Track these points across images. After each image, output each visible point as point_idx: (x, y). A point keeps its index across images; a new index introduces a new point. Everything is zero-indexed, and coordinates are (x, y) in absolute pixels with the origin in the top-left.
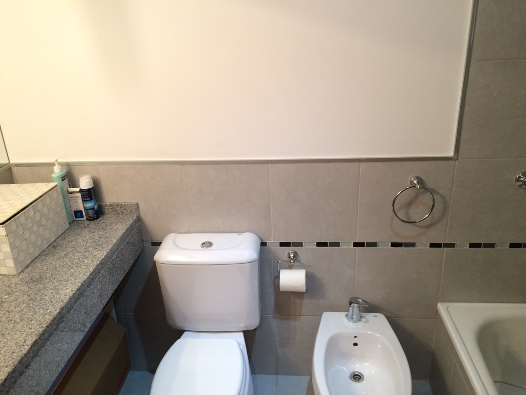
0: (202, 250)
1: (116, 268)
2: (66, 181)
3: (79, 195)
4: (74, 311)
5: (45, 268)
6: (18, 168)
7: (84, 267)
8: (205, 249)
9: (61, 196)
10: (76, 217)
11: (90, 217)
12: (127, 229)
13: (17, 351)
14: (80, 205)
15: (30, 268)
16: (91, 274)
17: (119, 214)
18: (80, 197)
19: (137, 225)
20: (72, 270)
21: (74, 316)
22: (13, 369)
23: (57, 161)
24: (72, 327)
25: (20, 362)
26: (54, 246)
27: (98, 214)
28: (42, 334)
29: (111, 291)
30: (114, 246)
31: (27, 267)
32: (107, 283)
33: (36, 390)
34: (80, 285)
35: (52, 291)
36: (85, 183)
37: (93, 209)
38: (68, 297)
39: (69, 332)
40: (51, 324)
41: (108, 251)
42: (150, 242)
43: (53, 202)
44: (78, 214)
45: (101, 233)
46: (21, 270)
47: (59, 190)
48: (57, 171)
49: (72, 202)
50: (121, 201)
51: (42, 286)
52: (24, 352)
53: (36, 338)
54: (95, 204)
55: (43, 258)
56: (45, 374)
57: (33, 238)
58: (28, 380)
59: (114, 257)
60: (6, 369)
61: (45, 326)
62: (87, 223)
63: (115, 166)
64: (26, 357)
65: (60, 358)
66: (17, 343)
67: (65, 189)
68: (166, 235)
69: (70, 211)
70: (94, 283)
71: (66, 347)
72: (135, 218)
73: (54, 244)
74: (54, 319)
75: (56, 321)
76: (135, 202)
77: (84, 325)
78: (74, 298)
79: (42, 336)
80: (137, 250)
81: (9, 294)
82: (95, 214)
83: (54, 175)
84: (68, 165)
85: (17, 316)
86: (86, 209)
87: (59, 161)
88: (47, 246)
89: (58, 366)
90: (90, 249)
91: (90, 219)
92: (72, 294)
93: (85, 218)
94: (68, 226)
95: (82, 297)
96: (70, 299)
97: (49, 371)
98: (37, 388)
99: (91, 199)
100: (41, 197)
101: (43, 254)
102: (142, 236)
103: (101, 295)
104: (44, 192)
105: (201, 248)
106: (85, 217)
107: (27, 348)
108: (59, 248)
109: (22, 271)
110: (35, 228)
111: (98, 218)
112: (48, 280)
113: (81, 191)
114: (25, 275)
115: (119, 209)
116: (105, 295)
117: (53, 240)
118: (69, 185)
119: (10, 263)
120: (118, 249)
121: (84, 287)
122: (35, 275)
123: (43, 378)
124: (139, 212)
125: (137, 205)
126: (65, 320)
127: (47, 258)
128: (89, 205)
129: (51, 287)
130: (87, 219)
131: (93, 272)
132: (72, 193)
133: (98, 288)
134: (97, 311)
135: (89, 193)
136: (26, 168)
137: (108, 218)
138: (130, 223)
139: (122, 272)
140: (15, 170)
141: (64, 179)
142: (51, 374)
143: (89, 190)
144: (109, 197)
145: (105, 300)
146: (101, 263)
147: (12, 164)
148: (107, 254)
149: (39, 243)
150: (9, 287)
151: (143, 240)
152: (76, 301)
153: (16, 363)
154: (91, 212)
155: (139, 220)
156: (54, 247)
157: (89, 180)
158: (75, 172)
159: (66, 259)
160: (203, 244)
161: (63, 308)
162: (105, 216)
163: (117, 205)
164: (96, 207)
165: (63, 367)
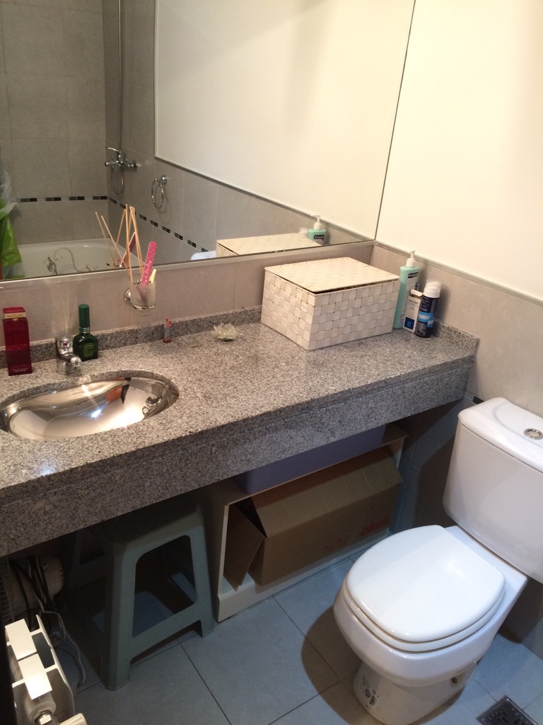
0: (524, 438)
1: (404, 397)
2: (414, 280)
3: (419, 301)
4: (326, 411)
5: (335, 357)
6: (380, 248)
7: (366, 376)
8: (528, 438)
9: (396, 294)
10: (406, 326)
11: (418, 332)
12: (445, 364)
13: (250, 410)
14: (415, 313)
15: (323, 351)
16: (367, 386)
17: (453, 343)
18: (419, 305)
19: (466, 366)
20: (353, 373)
21: (324, 416)
22: (235, 422)
23: (413, 252)
24: (317, 426)
25: (244, 420)
26: (360, 342)
27: (430, 332)
28: (279, 410)
29: (386, 420)
30: (415, 372)
31: (322, 349)
32: (384, 408)
33: (249, 456)
34: (346, 389)
35: (320, 381)
36: (431, 290)
37: (426, 323)
38: (327, 393)
39: (311, 427)
40: (293, 406)
41: (403, 373)
42: (473, 396)
43: (383, 296)
44: (409, 322)
45: (415, 353)
46: (314, 348)
47: (398, 285)
48: (409, 265)
49: (409, 306)
50: (461, 329)
51: (317, 371)
52: (254, 415)
53: (272, 410)
54: (430, 319)
55: (341, 348)
56: (265, 450)
57: (342, 323)
58: (245, 442)
59: (409, 385)
60: (231, 418)
61: (286, 404)
62: (413, 336)
63: (474, 283)
64: (253, 420)
65: (288, 446)
66: (255, 404)
67: (408, 288)
68: (496, 396)
69: (402, 315)
70: (366, 399)
71: (300, 440)
72: (466, 355)
73: (363, 341)
74: (299, 404)
75: (300, 407)
76: (476, 337)
77: (333, 433)
78: (332, 398)
79: (278, 413)
80: (450, 396)
81: (287, 363)
82: (426, 331)
83: (403, 268)
84: (426, 262)
85: (276, 384)
86: (419, 321)
87: (416, 253)
88: (354, 339)
89: (283, 452)
90: (388, 363)
91: (418, 334)
92: (333, 392)
93: (413, 331)
94: (389, 329)
95: (343, 404)
96: (327, 397)
97: (271, 449)
98: (251, 456)
99: (429, 311)
100: (372, 284)
101: (345, 344)
102: (466, 383)
103: (369, 416)
104: (378, 281)
105: (524, 435)
106: (414, 329)
107: (258, 413)
108: (364, 346)
109: (314, 350)
110: (349, 314)
111: (427, 336)
112: (325, 369)
113: (423, 297)
114: (313, 355)
115: (456, 337)
116: (376, 419)
117: (363, 337)
118: (416, 286)
119: (307, 336)
120: (420, 379)
121: (350, 394)
122: (321, 360)
123: (261, 451)
124: (476, 351)
125: (478, 342)
126: (311, 413)
127: (345, 350)
128: (424, 317)
129: (323, 376)
130: (415, 333)
131: (370, 385)
132: (413, 296)
133: (370, 406)
134: (356, 429)
135: (428, 303)
136: (387, 251)
137: (439, 342)
138: (455, 359)
139: (413, 408)
140: (376, 249)
141: (411, 277)
142: (271, 453)
143: (431, 299)
144: (451, 320)
145: (372, 424)
146: (385, 381)
147: (376, 242)
148: (399, 376)
149: (347, 331)
150: (293, 357)
151: (465, 389)
152: (334, 402)
153: (241, 419)
154: (422, 327)
155: (471, 360)
156: (360, 344)
157: (436, 288)
158: (430, 273)
159: (358, 360)
160: (529, 431)
161: (315, 400)
162: (436, 339)
163: (455, 332)
164: (430, 323)
165: (288, 456)
